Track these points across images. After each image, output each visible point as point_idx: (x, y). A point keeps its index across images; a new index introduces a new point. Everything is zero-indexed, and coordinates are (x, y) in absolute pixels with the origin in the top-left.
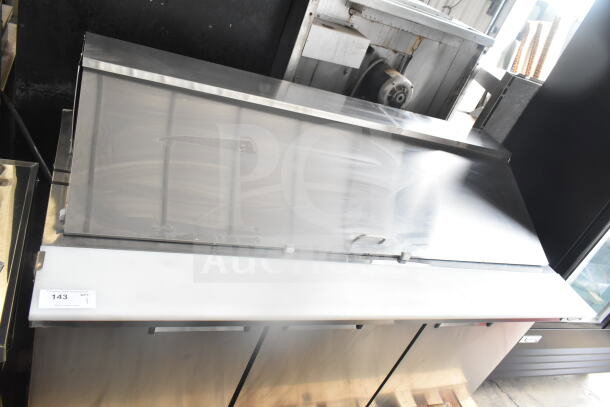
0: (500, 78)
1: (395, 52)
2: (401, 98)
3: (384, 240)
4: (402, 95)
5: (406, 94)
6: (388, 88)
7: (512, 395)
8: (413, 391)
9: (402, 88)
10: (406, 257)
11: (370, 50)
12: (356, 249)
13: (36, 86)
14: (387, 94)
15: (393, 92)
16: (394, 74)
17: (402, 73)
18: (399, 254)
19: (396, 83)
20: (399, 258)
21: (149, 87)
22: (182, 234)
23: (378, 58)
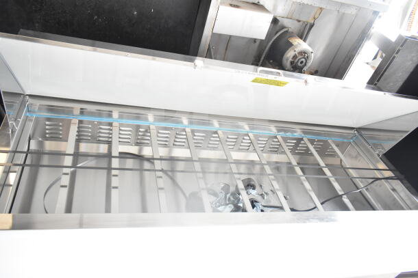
1: (299, 21)
2: (302, 62)
4: (303, 59)
5: (307, 58)
6: (290, 54)
9: (303, 53)
11: (275, 21)
14: (290, 59)
15: (295, 57)
16: (297, 41)
17: (305, 41)
19: (298, 50)
23: (283, 27)
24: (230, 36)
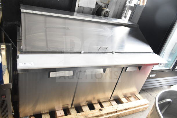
0: (133, 6)
1: (104, 3)
2: (107, 15)
3: (107, 48)
4: (107, 14)
5: (108, 13)
6: (103, 12)
7: (151, 94)
8: (123, 94)
9: (107, 12)
10: (114, 52)
11: (97, 3)
12: (100, 51)
13: (8, 23)
14: (103, 14)
15: (105, 13)
16: (104, 9)
17: (107, 8)
18: (112, 51)
19: (105, 11)
20: (112, 53)
21: (39, 16)
22: (53, 50)
23: (99, 5)
24: (84, 7)
